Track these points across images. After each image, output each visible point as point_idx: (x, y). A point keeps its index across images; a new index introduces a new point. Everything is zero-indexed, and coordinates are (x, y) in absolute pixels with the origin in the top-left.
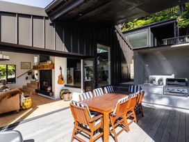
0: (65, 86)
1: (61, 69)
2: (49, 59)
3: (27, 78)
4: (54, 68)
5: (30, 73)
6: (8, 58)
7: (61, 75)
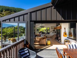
0: (68, 38)
1: (65, 29)
2: (59, 24)
3: (53, 33)
4: (61, 28)
5: (54, 31)
6: (44, 25)
7: (65, 32)
